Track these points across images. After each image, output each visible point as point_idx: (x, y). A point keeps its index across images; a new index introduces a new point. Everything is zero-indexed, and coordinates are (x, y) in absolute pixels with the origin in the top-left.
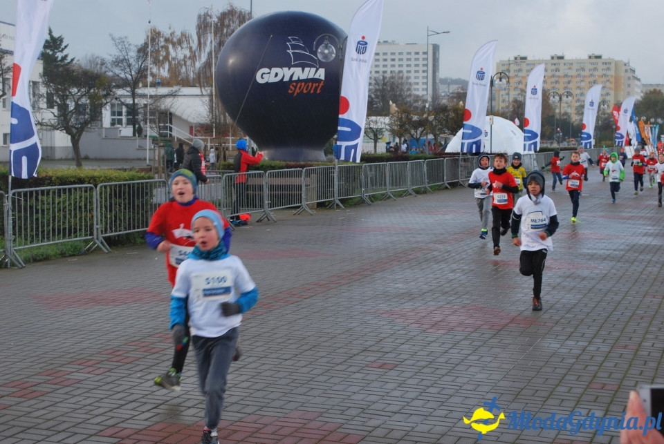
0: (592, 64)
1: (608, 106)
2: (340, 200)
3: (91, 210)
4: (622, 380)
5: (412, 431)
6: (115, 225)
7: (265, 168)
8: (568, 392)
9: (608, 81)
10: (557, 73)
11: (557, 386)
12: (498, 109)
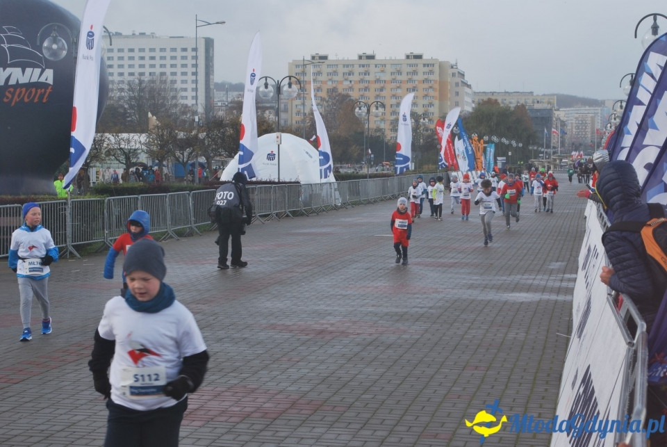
0: (411, 65)
1: (430, 120)
2: (73, 246)
9: (431, 87)
10: (367, 78)
12: (289, 122)
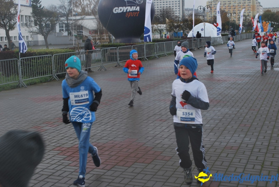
1: (250, 17)
2: (146, 57)
3: (51, 64)
4: (252, 122)
5: (171, 145)
6: (61, 70)
7: (117, 46)
8: (232, 128)
9: (250, 7)
10: (230, 5)
11: (227, 126)
12: (207, 20)
